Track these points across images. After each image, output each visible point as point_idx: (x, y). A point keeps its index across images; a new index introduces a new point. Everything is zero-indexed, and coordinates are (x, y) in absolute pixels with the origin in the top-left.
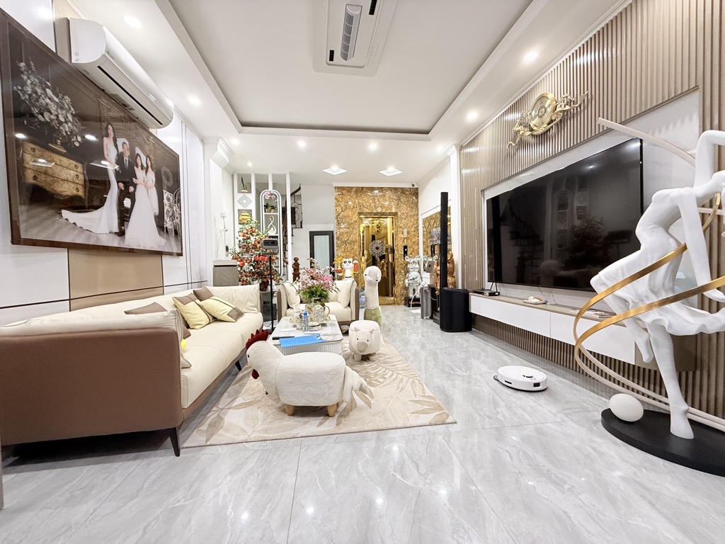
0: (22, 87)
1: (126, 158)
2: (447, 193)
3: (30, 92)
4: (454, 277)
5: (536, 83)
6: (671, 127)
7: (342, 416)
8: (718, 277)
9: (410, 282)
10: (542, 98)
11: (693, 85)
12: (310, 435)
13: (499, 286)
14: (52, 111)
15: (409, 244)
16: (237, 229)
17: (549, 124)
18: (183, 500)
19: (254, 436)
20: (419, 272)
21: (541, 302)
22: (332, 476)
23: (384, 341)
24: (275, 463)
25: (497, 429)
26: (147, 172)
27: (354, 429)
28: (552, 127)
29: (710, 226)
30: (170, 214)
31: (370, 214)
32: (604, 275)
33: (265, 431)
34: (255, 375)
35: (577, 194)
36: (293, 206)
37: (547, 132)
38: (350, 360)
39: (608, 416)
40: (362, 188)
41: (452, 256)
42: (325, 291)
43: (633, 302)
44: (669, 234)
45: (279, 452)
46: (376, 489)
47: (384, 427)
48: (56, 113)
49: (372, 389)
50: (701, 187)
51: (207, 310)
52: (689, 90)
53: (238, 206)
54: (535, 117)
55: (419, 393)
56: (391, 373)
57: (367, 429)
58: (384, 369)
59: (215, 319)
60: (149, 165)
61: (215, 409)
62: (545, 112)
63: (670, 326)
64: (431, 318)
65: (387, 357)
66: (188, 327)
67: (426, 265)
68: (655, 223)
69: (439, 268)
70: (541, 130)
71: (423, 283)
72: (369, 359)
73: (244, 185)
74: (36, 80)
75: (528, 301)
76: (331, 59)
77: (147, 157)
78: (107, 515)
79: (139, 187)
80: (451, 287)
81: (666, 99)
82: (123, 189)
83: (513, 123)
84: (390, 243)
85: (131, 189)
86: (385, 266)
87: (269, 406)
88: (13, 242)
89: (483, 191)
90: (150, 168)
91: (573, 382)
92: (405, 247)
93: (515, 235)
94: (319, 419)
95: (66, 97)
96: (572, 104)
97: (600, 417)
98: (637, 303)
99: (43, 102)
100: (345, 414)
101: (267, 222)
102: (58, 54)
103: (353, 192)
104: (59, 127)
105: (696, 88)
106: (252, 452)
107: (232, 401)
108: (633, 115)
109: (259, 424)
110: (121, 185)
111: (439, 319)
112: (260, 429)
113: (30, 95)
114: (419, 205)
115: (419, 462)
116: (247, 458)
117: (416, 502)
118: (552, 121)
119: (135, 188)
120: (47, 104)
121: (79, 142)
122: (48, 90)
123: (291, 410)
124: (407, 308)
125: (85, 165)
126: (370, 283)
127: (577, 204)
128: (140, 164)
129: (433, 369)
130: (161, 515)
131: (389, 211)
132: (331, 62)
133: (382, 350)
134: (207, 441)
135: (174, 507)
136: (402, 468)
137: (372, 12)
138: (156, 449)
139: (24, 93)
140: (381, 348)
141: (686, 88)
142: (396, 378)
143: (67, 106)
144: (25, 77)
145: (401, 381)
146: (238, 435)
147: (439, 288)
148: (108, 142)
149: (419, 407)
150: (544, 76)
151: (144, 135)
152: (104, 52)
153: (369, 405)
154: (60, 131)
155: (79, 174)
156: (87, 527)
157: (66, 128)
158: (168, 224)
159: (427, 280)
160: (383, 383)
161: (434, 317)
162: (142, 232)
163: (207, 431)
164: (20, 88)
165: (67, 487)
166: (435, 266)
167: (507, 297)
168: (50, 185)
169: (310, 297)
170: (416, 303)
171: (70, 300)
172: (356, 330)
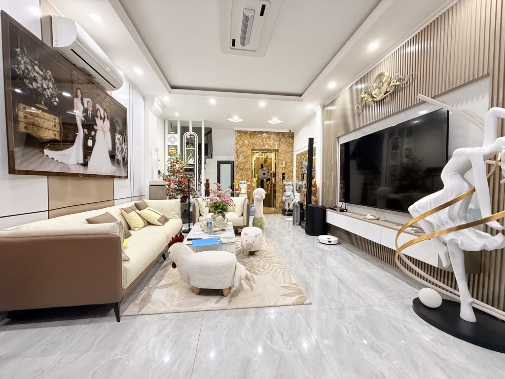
0: (18, 65)
1: (90, 112)
2: (313, 139)
3: (23, 69)
4: (316, 197)
5: (377, 64)
6: (469, 101)
7: (233, 296)
8: (498, 212)
9: (286, 198)
10: (381, 75)
11: (486, 73)
12: (210, 309)
13: (347, 205)
14: (39, 81)
15: (286, 171)
16: (167, 159)
17: (385, 94)
18: (120, 354)
19: (172, 309)
20: (293, 191)
21: (375, 218)
22: (223, 340)
23: (266, 241)
24: (185, 329)
25: (340, 310)
26: (104, 121)
27: (240, 306)
28: (387, 96)
29: (494, 173)
30: (120, 150)
31: (260, 150)
32: (418, 206)
33: (179, 305)
34: (174, 266)
35: (406, 140)
36: (206, 143)
37: (383, 99)
38: (241, 254)
39: (417, 303)
40: (255, 132)
41: (315, 182)
42: (226, 206)
43: (437, 225)
44: (464, 179)
45: (187, 322)
46: (253, 351)
47: (261, 306)
48: (41, 83)
49: (255, 277)
50: (487, 148)
51: (143, 217)
52: (483, 76)
53: (168, 143)
54: (376, 88)
55: (287, 280)
56: (269, 265)
57: (249, 306)
58: (264, 262)
59: (149, 224)
60: (106, 116)
61: (146, 288)
62: (383, 85)
63: (462, 244)
64: (300, 224)
65: (267, 253)
66: (130, 229)
67: (298, 187)
68: (455, 171)
69: (306, 190)
70: (379, 98)
71: (295, 200)
72: (254, 254)
73: (173, 128)
74: (27, 60)
75: (366, 217)
76: (234, 45)
77: (105, 110)
78: (68, 363)
79: (98, 132)
80: (314, 204)
81: (467, 81)
82: (87, 133)
83: (360, 91)
84: (273, 170)
85: (93, 133)
86: (270, 186)
87: (183, 287)
88: (10, 173)
89: (338, 138)
90: (106, 118)
91: (395, 277)
92: (284, 174)
93: (361, 167)
94: (217, 298)
95: (48, 71)
96: (401, 81)
97: (412, 303)
98: (440, 226)
99: (32, 75)
100: (235, 295)
101: (188, 154)
102: (44, 42)
103: (248, 135)
104: (43, 92)
105: (488, 75)
106: (168, 321)
107: (158, 282)
108: (443, 91)
109: (176, 299)
110: (86, 131)
111: (305, 225)
112: (176, 303)
113: (23, 71)
114: (294, 145)
115: (283, 332)
116: (165, 325)
117: (280, 362)
118: (387, 92)
119: (96, 132)
120: (35, 77)
121: (57, 102)
122: (36, 67)
123: (198, 291)
124: (283, 216)
125: (61, 118)
126: (257, 199)
127: (405, 146)
128: (99, 116)
129: (298, 263)
130: (105, 365)
131: (273, 148)
132: (233, 47)
133: (264, 248)
134: (139, 311)
135: (114, 360)
136: (271, 336)
137: (262, 14)
138: (104, 317)
139: (19, 69)
140: (263, 246)
141: (481, 75)
142: (272, 269)
143: (48, 77)
144: (20, 59)
145: (276, 271)
146: (160, 308)
147: (305, 204)
148: (77, 101)
149: (287, 291)
150: (383, 60)
151: (103, 95)
152: (75, 40)
153: (252, 288)
154: (44, 95)
155: (56, 124)
156: (54, 371)
157: (48, 93)
158: (119, 156)
159: (297, 198)
160: (262, 272)
161: (302, 224)
162: (100, 163)
163: (140, 304)
164: (16, 66)
165: (42, 342)
166: (304, 189)
167: (352, 213)
168: (36, 132)
169: (215, 210)
170: (290, 213)
171: (48, 211)
172: (246, 234)
